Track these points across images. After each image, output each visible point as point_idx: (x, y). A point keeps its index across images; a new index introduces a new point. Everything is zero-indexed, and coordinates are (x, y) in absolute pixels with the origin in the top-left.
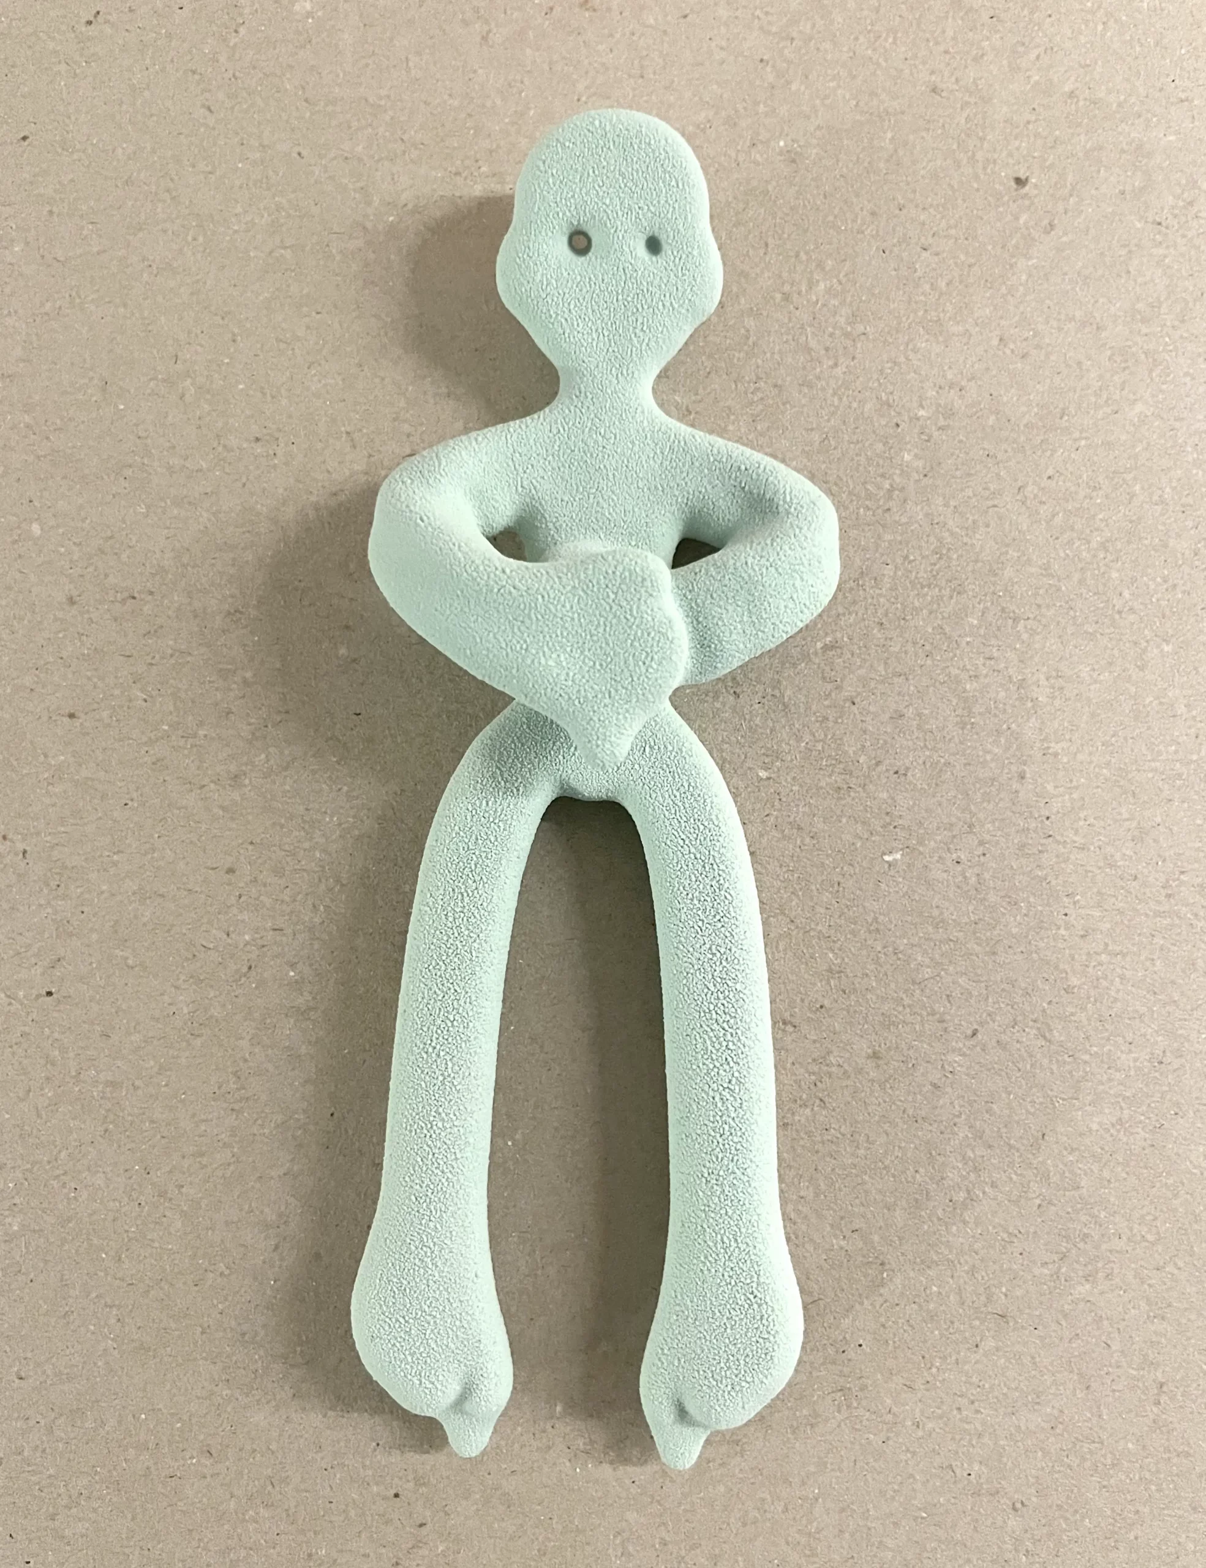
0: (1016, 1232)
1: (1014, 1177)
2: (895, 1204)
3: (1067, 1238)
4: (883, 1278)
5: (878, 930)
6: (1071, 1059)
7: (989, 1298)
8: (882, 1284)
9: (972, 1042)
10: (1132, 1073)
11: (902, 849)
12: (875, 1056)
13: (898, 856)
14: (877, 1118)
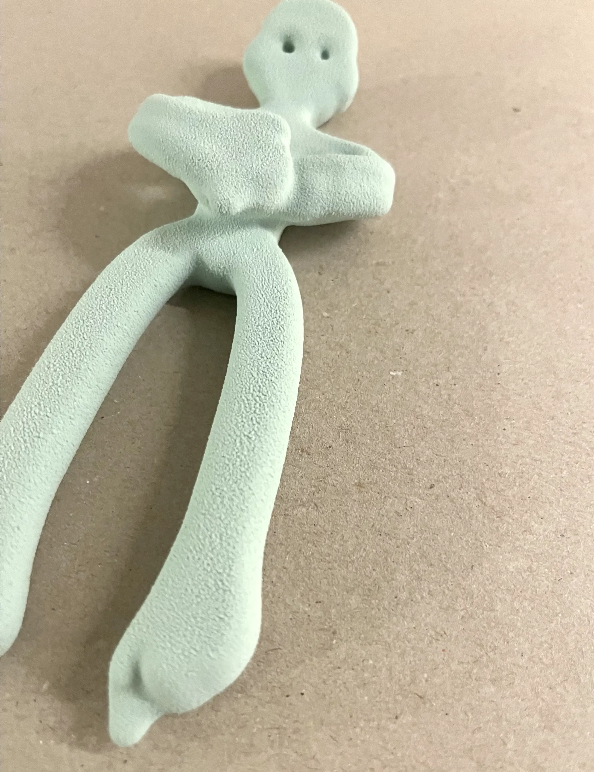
0: (442, 633)
1: (447, 592)
2: (353, 589)
3: (481, 646)
4: (331, 644)
5: (377, 411)
6: (498, 519)
7: (413, 681)
8: (331, 648)
9: (430, 492)
10: (541, 537)
11: (403, 371)
12: (360, 485)
13: (400, 374)
14: (352, 526)
